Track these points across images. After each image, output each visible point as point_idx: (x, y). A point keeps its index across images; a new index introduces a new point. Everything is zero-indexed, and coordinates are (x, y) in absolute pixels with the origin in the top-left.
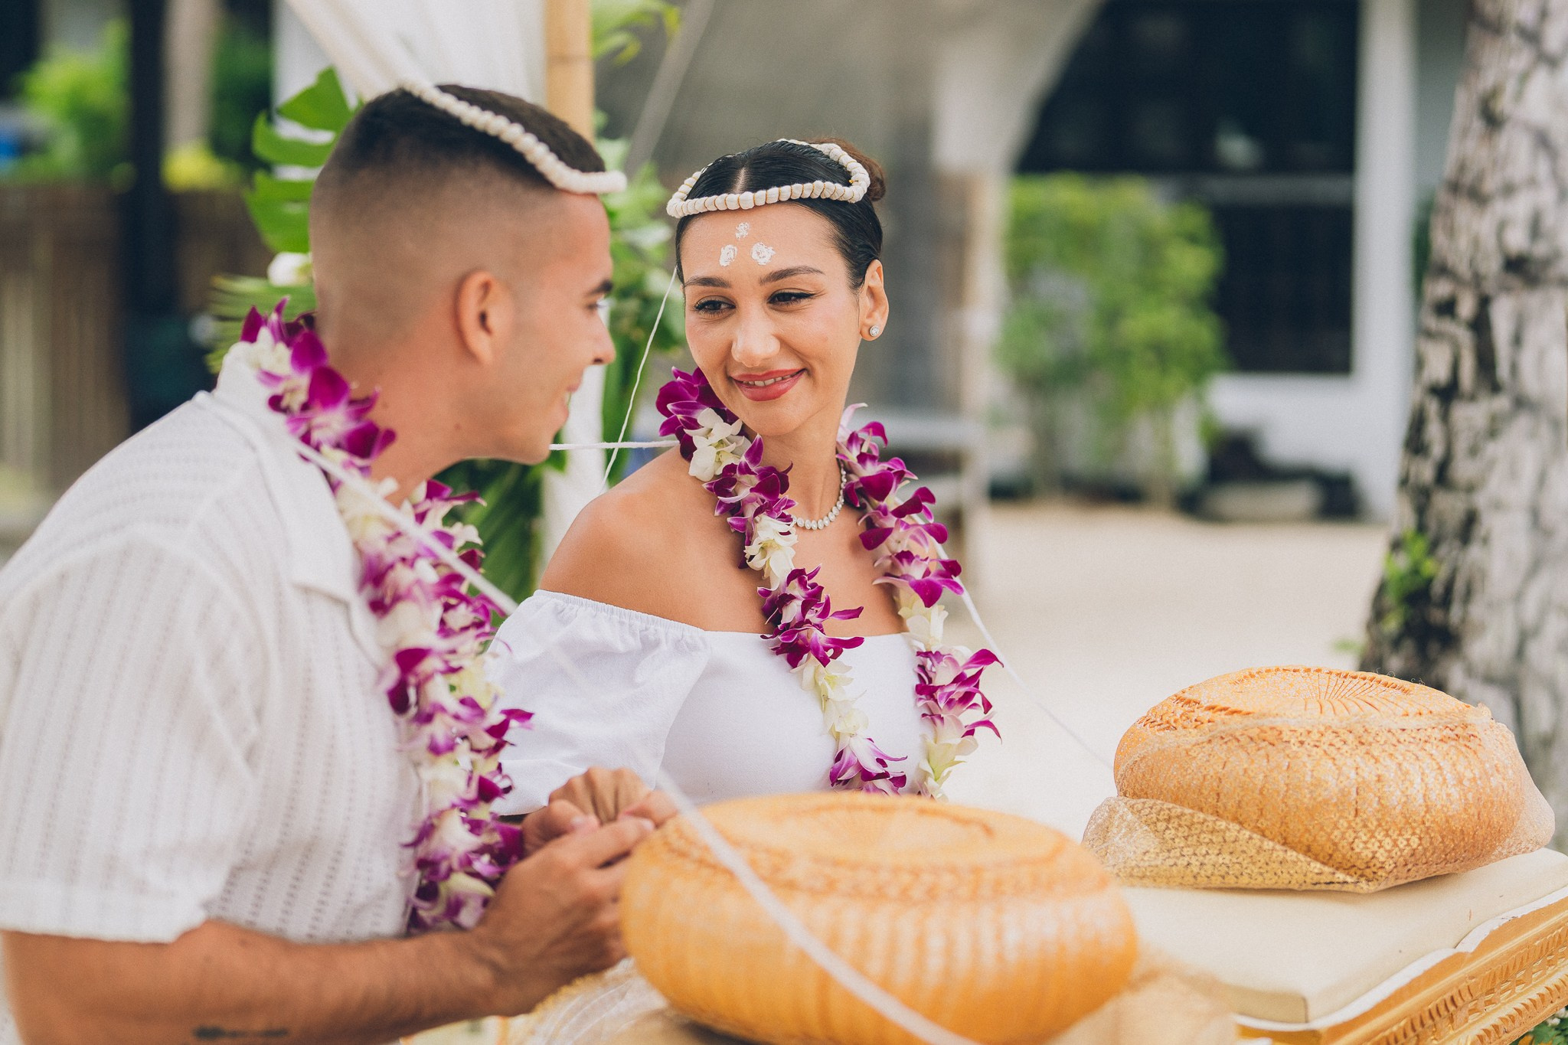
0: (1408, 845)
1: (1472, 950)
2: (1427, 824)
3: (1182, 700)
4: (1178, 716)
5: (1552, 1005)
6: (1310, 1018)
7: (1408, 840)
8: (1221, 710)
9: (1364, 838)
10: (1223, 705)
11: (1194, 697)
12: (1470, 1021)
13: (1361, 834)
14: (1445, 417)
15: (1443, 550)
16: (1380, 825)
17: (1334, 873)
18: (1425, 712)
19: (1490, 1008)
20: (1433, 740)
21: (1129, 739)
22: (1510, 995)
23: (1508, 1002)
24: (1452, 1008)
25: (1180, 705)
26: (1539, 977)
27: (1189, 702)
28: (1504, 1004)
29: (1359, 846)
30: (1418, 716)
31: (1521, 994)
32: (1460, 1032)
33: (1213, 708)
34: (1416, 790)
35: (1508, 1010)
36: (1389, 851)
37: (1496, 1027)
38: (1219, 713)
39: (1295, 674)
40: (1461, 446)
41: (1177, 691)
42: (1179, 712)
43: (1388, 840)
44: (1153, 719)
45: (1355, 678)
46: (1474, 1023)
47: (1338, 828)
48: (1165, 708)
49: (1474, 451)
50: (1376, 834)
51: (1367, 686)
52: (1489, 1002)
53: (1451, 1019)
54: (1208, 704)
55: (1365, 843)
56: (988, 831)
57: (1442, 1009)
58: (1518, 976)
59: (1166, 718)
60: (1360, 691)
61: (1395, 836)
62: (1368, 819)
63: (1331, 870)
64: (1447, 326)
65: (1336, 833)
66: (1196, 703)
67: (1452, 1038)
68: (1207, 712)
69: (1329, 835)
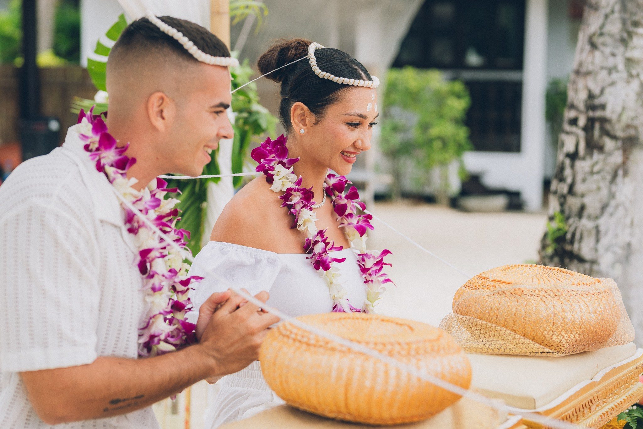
0: (575, 337)
1: (599, 381)
2: (582, 329)
3: (481, 277)
4: (480, 284)
5: (628, 404)
6: (536, 408)
7: (574, 335)
8: (498, 281)
9: (557, 334)
10: (498, 279)
11: (486, 276)
12: (597, 410)
13: (555, 333)
14: (572, 166)
15: (571, 221)
16: (563, 329)
17: (544, 348)
18: (581, 283)
19: (605, 404)
20: (584, 295)
21: (458, 294)
22: (612, 399)
23: (612, 402)
24: (591, 404)
25: (480, 279)
26: (624, 392)
27: (484, 278)
28: (610, 403)
29: (554, 338)
30: (578, 285)
31: (617, 399)
32: (594, 414)
33: (494, 281)
34: (578, 316)
35: (612, 405)
36: (567, 340)
37: (607, 412)
38: (497, 283)
39: (526, 267)
40: (579, 178)
41: (478, 274)
42: (480, 282)
43: (566, 335)
44: (469, 285)
45: (551, 269)
46: (598, 411)
47: (546, 330)
48: (474, 281)
49: (584, 180)
50: (562, 333)
51: (556, 272)
52: (604, 402)
53: (590, 408)
54: (492, 279)
55: (557, 336)
56: (411, 328)
57: (587, 404)
58: (615, 391)
59: (475, 285)
60: (553, 274)
61: (569, 334)
62: (558, 327)
63: (543, 347)
64: (574, 129)
65: (545, 332)
66: (487, 278)
67: (590, 416)
68: (492, 282)
69: (543, 333)
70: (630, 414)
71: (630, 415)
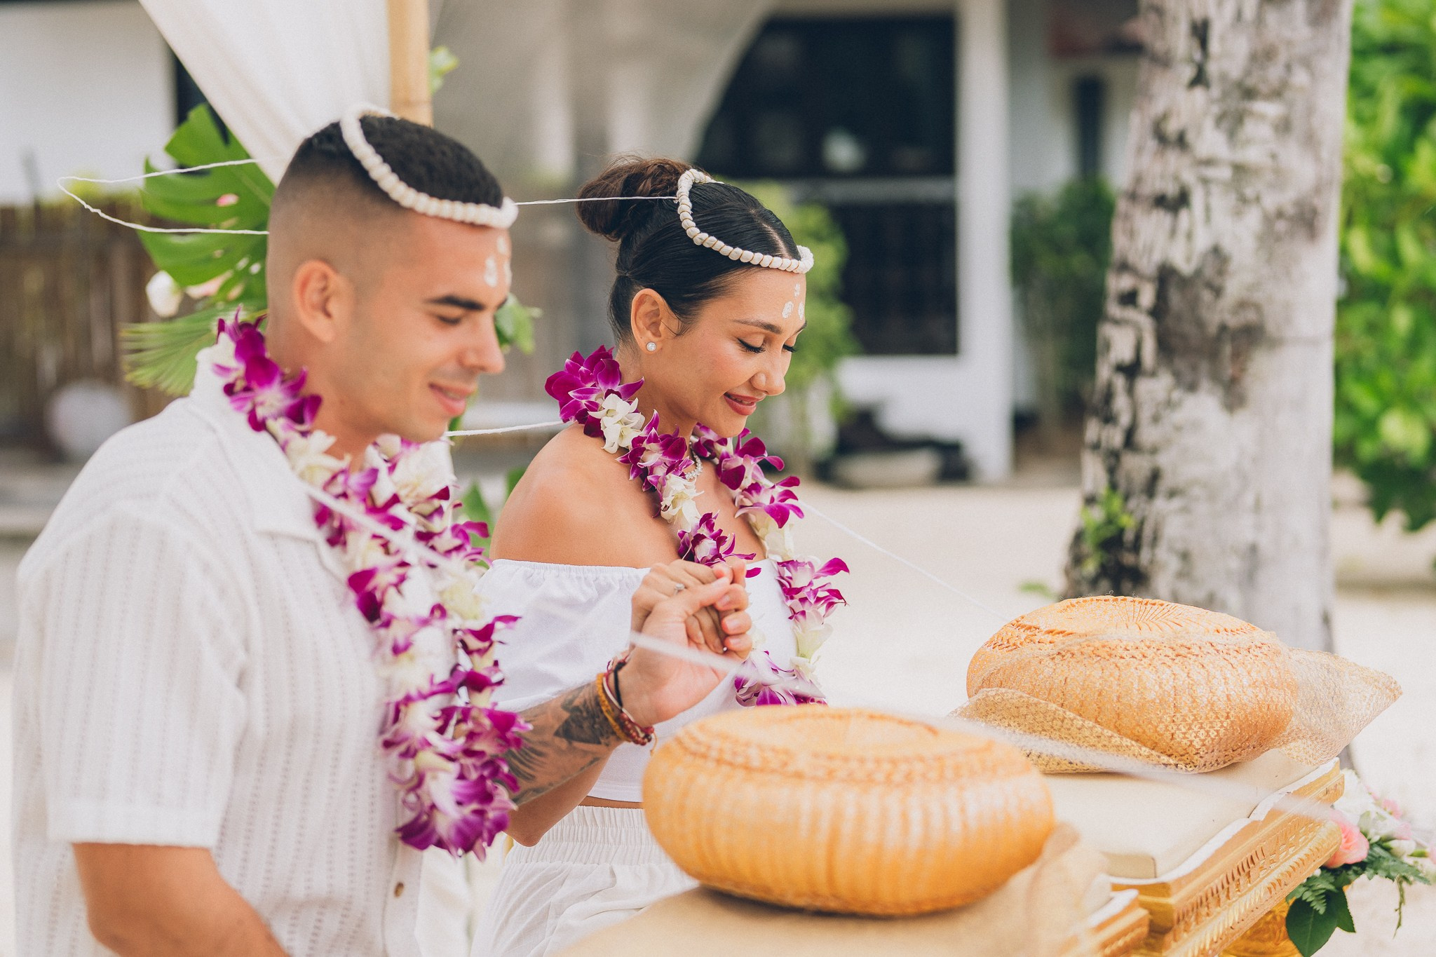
0: (1218, 735)
1: (1262, 819)
2: (1232, 719)
3: (1023, 627)
4: (1023, 640)
5: (1315, 863)
6: (1158, 875)
7: (1217, 731)
8: (1059, 633)
9: (1184, 730)
10: (1059, 629)
11: (1035, 624)
12: (1261, 877)
13: (1181, 727)
14: (1130, 391)
15: (1132, 504)
16: (1196, 719)
17: (1159, 757)
18: (1221, 629)
19: (1273, 866)
20: (1231, 652)
21: (977, 662)
22: (1286, 855)
23: (1286, 860)
24: (1251, 865)
25: (1022, 630)
26: (1305, 839)
27: (1030, 628)
28: (1282, 863)
29: (1179, 735)
30: (1216, 633)
31: (1293, 855)
32: (1255, 885)
33: (1051, 632)
34: (1221, 691)
35: (1286, 867)
36: (1203, 741)
37: (1279, 880)
38: (1057, 635)
39: (1106, 603)
40: (1145, 415)
41: (1012, 619)
42: (1023, 636)
43: (1202, 731)
44: (1000, 643)
45: (1154, 604)
46: (1264, 878)
47: (1163, 722)
48: (1010, 634)
49: (1156, 419)
50: (1193, 727)
51: (1166, 611)
52: (1273, 862)
53: (1248, 875)
54: (1047, 629)
55: (1184, 733)
56: (932, 730)
57: (1245, 866)
58: (1291, 840)
59: (1012, 642)
60: (1160, 615)
61: (1207, 729)
62: (1186, 715)
63: (1159, 754)
64: (1130, 313)
65: (1161, 726)
66: (1036, 628)
67: (1250, 889)
68: (1047, 635)
69: (1156, 727)
70: (1311, 885)
71: (1310, 887)
